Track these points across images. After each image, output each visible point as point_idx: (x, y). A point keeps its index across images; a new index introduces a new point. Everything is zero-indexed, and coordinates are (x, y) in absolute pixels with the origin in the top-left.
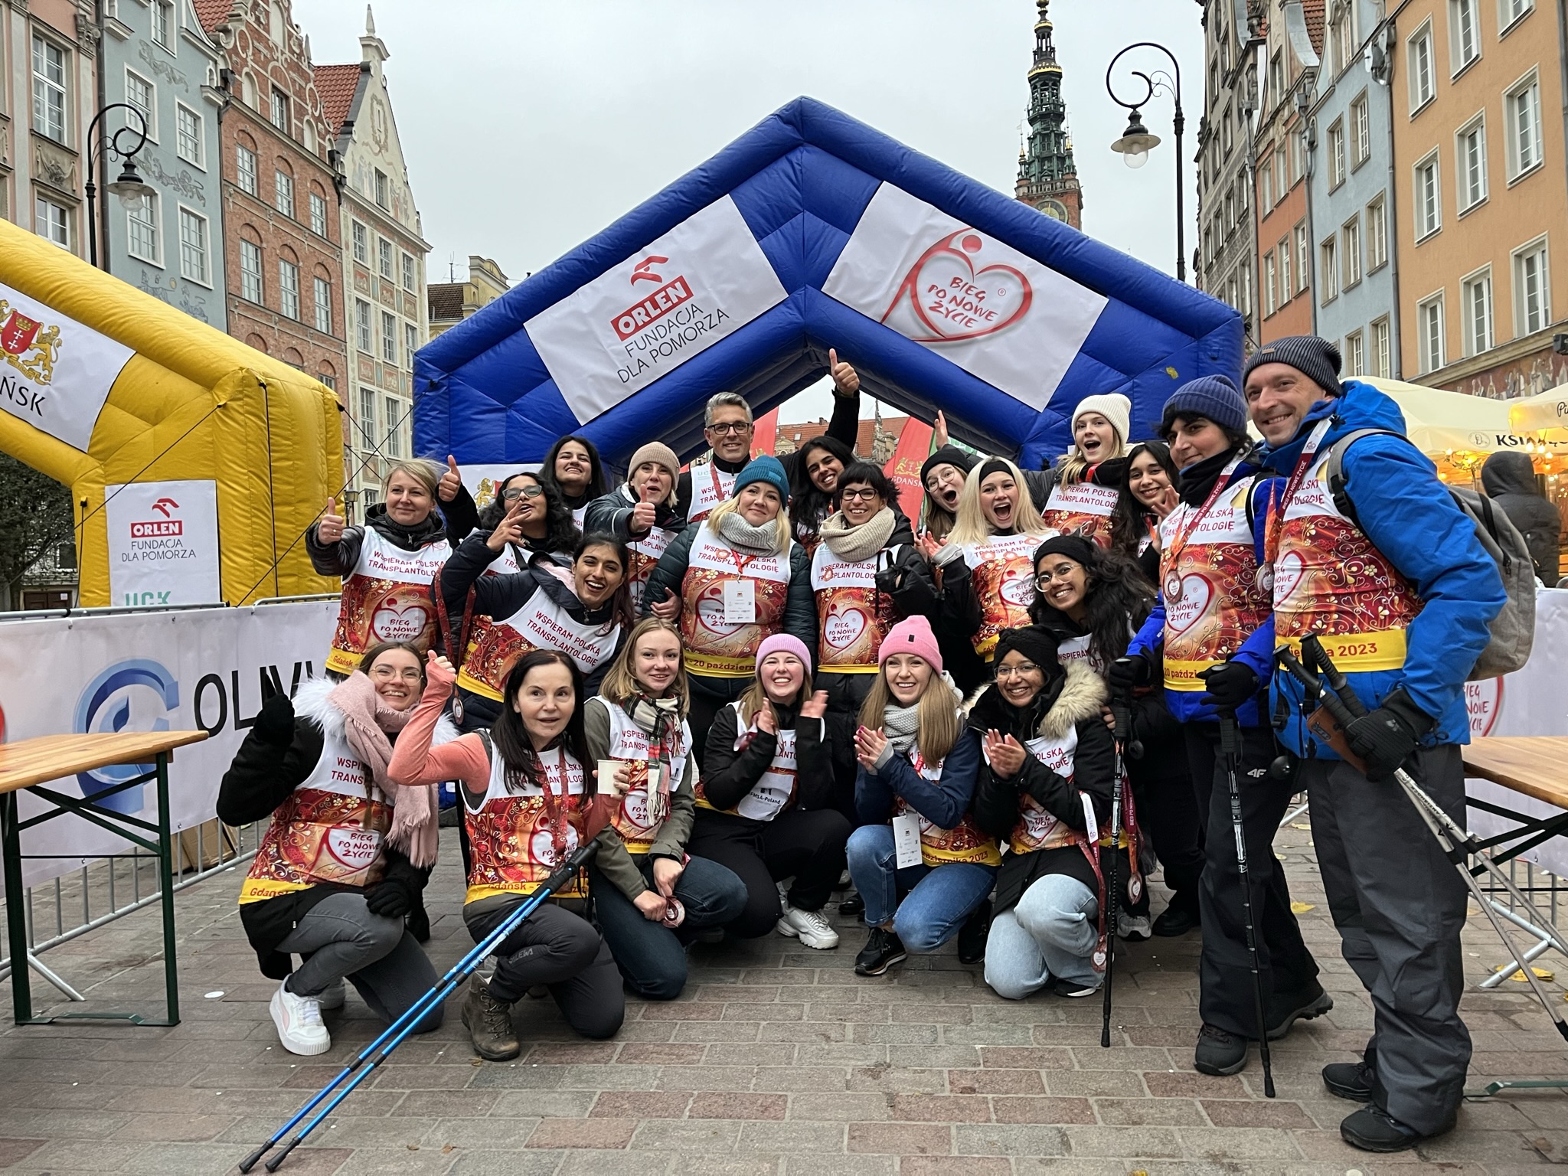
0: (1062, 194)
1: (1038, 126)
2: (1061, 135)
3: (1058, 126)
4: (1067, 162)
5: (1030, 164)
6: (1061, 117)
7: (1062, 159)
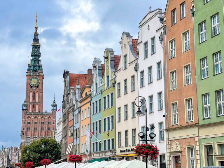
0: (39, 76)
1: (33, 57)
2: (39, 61)
3: (39, 58)
4: (40, 68)
5: (31, 66)
6: (39, 56)
7: (39, 67)
